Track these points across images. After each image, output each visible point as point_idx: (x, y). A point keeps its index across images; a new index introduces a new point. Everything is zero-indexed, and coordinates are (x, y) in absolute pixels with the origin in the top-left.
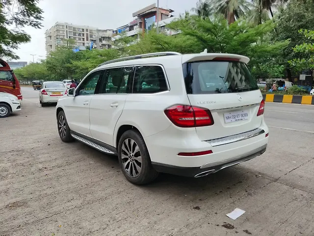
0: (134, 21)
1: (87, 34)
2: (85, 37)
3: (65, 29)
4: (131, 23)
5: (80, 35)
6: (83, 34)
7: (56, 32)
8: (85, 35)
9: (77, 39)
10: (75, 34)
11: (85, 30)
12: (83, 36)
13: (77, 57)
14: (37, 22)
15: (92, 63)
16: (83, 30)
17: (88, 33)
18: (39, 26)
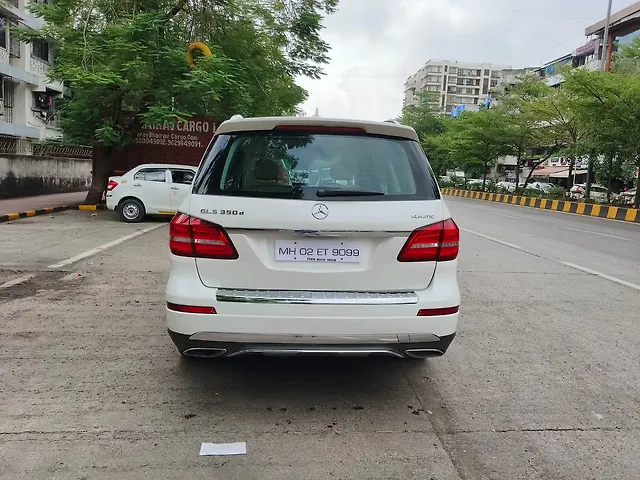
0: (588, 44)
1: (486, 80)
2: (481, 87)
3: (443, 73)
4: (579, 50)
5: (470, 82)
6: (478, 81)
7: (425, 81)
8: (482, 83)
9: (464, 91)
10: (460, 82)
11: (482, 73)
12: (478, 84)
13: (436, 128)
14: (314, 67)
15: (456, 139)
16: (479, 71)
17: (489, 77)
18: (319, 75)
